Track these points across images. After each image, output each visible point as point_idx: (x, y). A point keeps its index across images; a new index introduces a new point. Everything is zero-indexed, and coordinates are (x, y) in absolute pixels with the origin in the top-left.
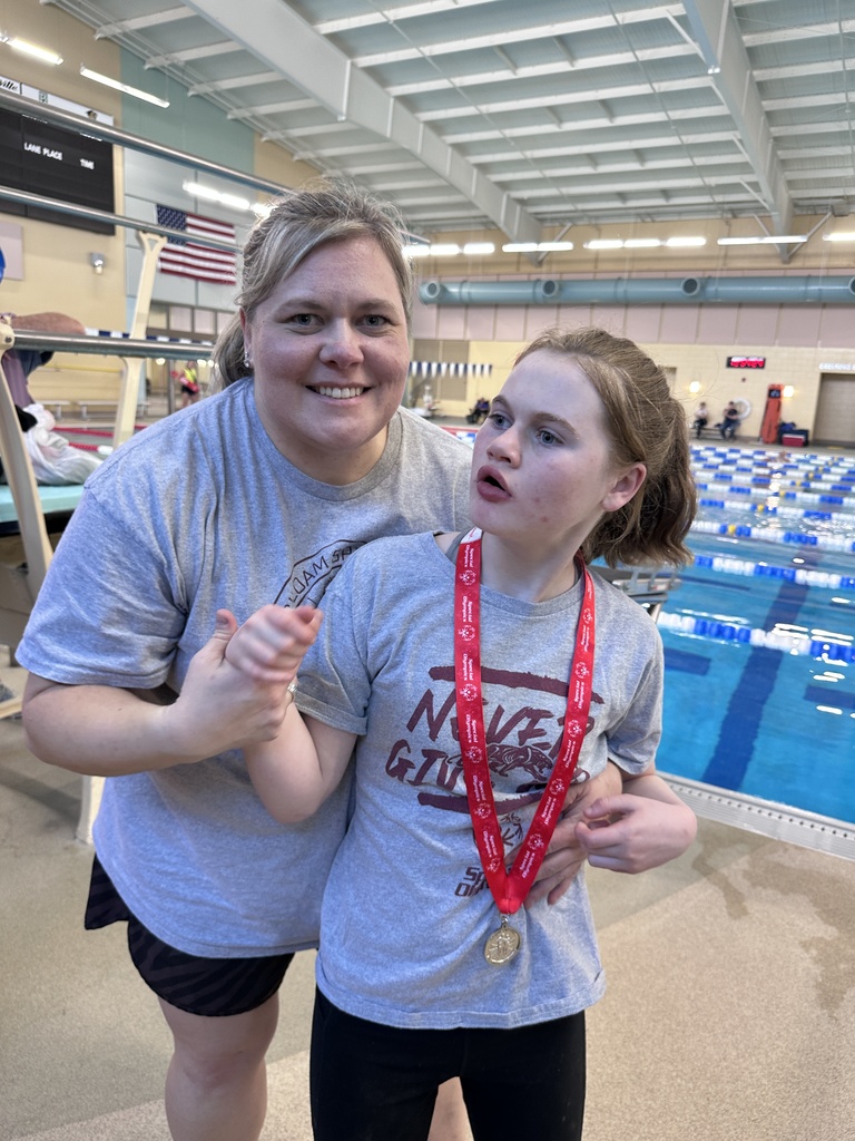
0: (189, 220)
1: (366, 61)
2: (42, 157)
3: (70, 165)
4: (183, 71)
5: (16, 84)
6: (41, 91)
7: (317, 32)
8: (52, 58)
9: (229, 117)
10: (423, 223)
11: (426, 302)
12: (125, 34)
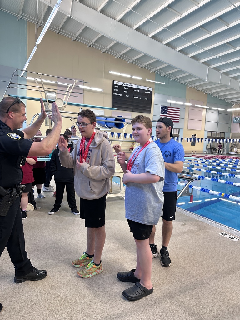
0: (168, 108)
1: (212, 66)
2: (137, 99)
3: (143, 99)
4: (169, 76)
5: (133, 85)
6: (138, 85)
7: (200, 62)
8: (140, 78)
9: (180, 83)
10: (235, 102)
11: (235, 123)
12: (156, 70)
